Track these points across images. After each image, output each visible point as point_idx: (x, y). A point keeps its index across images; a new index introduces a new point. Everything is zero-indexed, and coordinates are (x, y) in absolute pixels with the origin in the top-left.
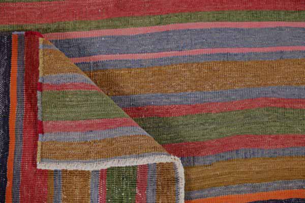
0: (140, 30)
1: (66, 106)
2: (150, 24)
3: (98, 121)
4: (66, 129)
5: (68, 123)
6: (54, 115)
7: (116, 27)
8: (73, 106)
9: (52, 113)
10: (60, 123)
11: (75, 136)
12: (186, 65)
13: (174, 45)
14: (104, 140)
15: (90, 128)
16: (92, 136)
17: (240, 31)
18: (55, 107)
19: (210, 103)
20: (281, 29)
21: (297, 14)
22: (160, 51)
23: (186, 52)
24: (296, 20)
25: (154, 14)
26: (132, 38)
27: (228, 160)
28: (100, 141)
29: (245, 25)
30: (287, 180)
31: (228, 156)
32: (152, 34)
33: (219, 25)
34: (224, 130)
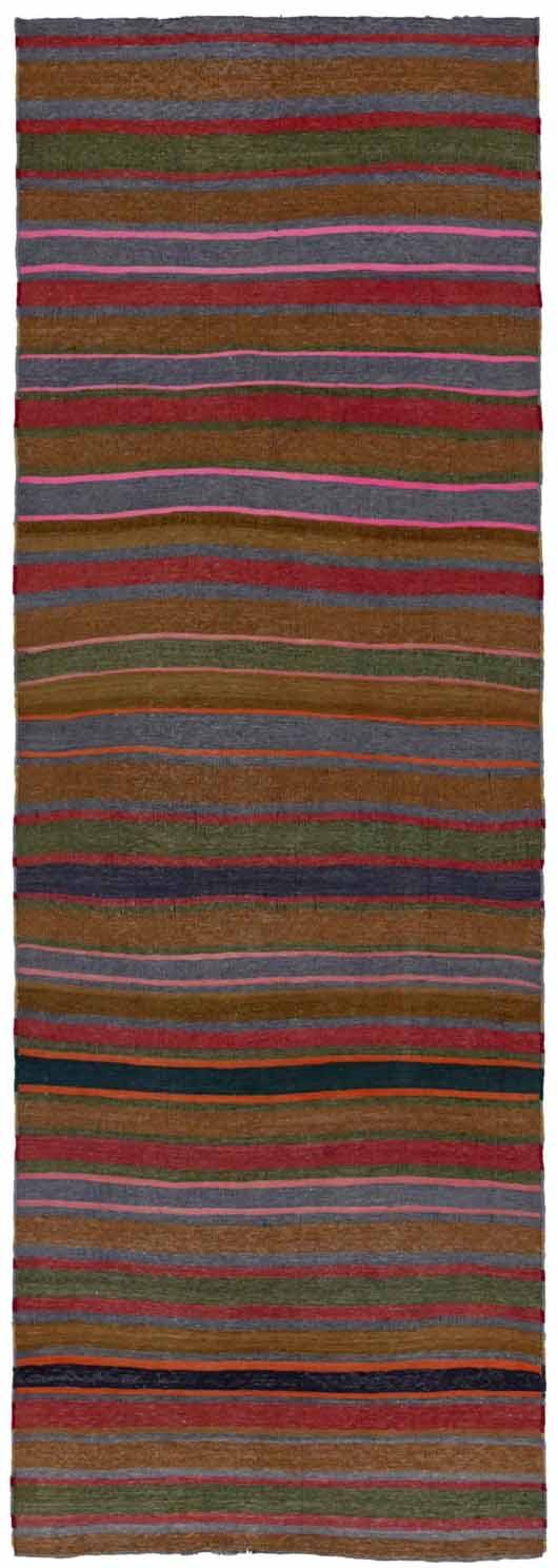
0: (350, 1181)
1: (37, 1501)
2: (359, 1175)
3: (70, 1517)
4: (37, 1524)
5: (40, 1518)
7: (324, 1176)
8: (44, 1501)
9: (23, 1507)
10: (32, 1517)
11: (47, 1531)
12: (394, 1223)
13: (382, 1200)
14: (75, 1536)
15: (62, 1523)
16: (63, 1532)
17: (451, 1188)
19: (417, 1265)
20: (493, 1190)
21: (510, 1175)
22: (369, 1205)
23: (396, 1208)
24: (508, 1180)
25: (364, 1164)
26: (341, 1188)
27: (431, 1326)
28: (71, 1536)
29: (457, 1183)
30: (485, 1349)
31: (431, 1322)
32: (361, 1186)
33: (431, 1180)
34: (430, 1295)
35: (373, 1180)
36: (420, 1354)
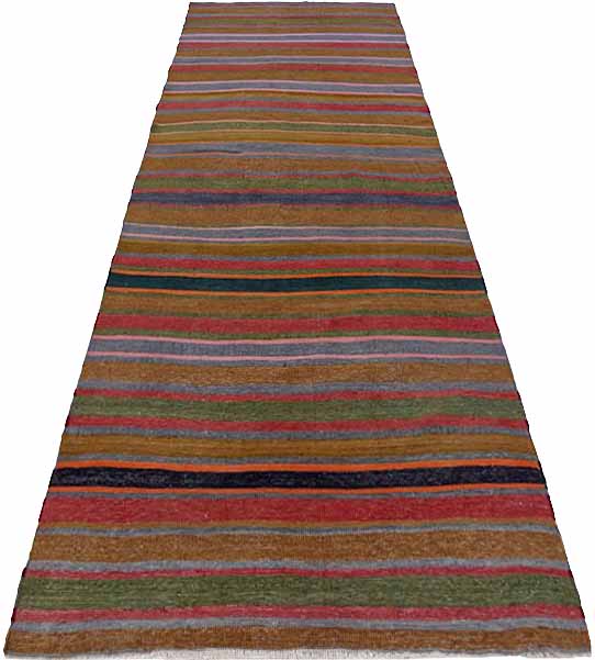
1: (44, 594)
3: (75, 612)
6: (31, 603)
8: (52, 595)
13: (379, 350)
15: (65, 619)
16: (64, 628)
18: (33, 594)
19: (413, 391)
22: (369, 354)
23: (390, 355)
28: (72, 634)
30: (484, 451)
35: (371, 338)
36: (427, 456)
